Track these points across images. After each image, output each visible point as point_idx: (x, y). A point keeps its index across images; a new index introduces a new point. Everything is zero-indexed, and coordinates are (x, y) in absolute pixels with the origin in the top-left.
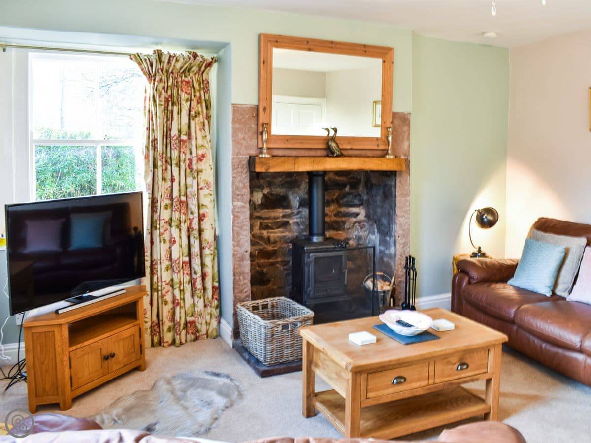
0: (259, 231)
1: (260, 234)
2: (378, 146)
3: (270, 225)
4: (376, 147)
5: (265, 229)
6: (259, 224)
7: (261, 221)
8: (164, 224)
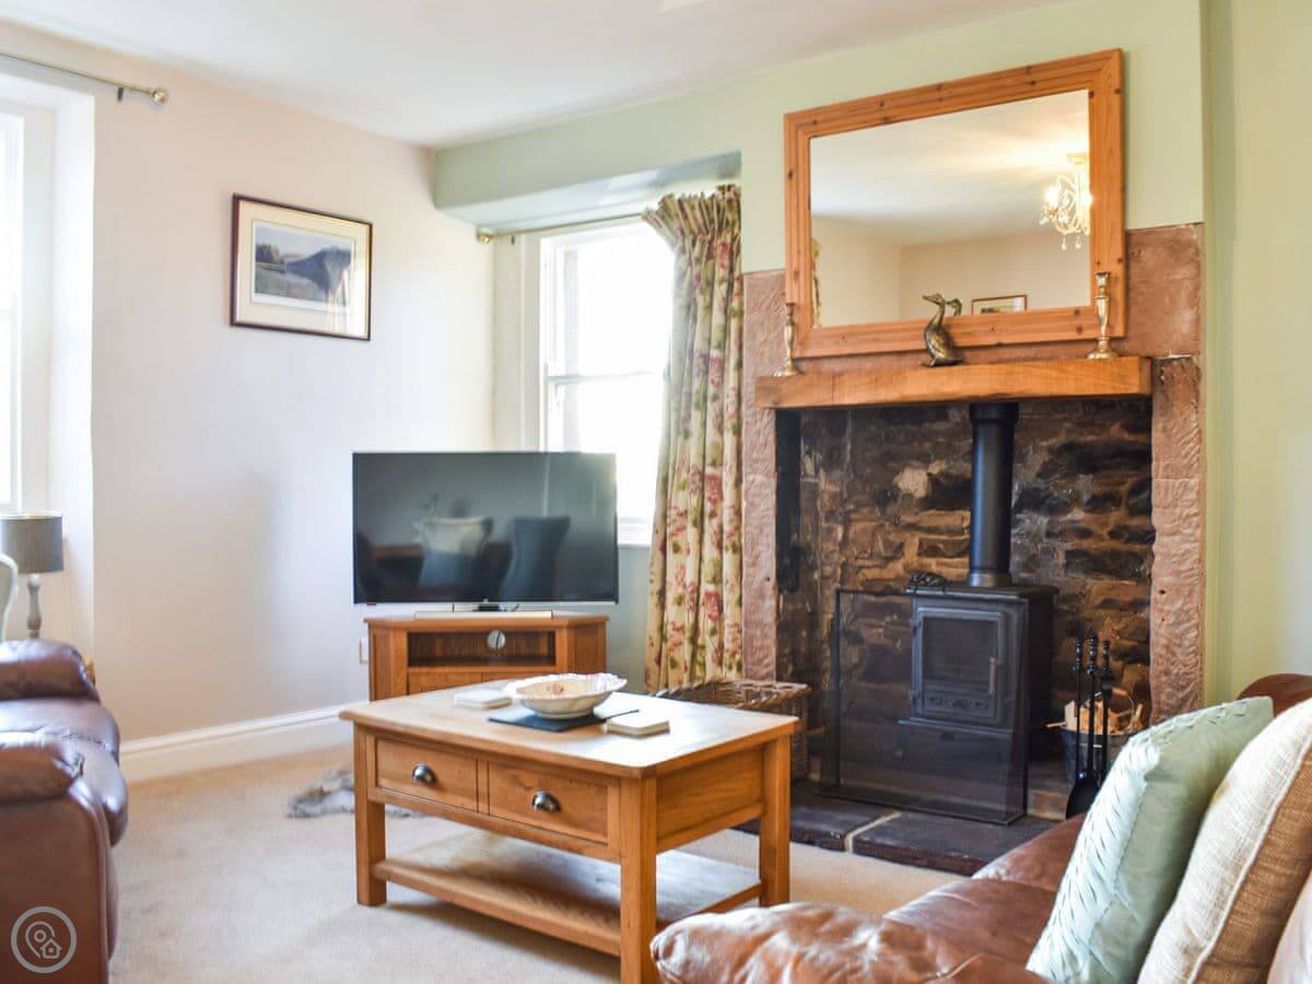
0: (916, 558)
1: (921, 565)
2: (1080, 330)
3: (941, 546)
4: (1073, 335)
5: (933, 556)
6: (917, 541)
7: (923, 536)
8: (677, 518)
